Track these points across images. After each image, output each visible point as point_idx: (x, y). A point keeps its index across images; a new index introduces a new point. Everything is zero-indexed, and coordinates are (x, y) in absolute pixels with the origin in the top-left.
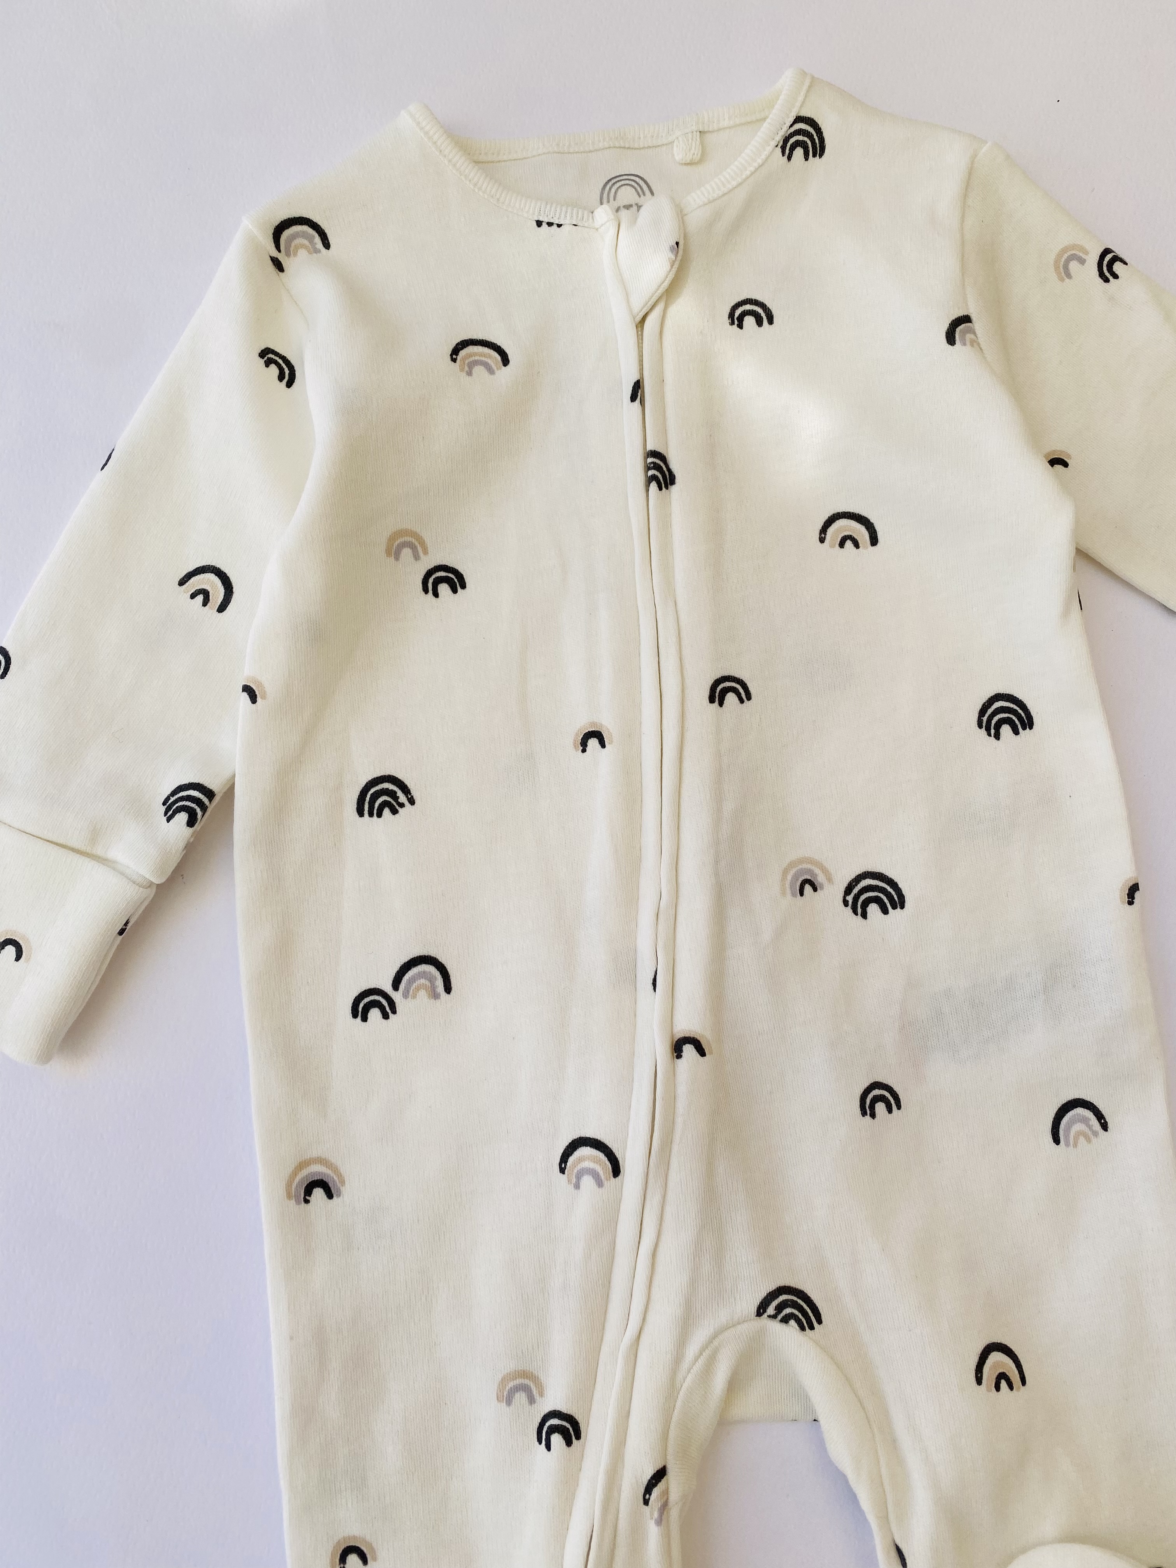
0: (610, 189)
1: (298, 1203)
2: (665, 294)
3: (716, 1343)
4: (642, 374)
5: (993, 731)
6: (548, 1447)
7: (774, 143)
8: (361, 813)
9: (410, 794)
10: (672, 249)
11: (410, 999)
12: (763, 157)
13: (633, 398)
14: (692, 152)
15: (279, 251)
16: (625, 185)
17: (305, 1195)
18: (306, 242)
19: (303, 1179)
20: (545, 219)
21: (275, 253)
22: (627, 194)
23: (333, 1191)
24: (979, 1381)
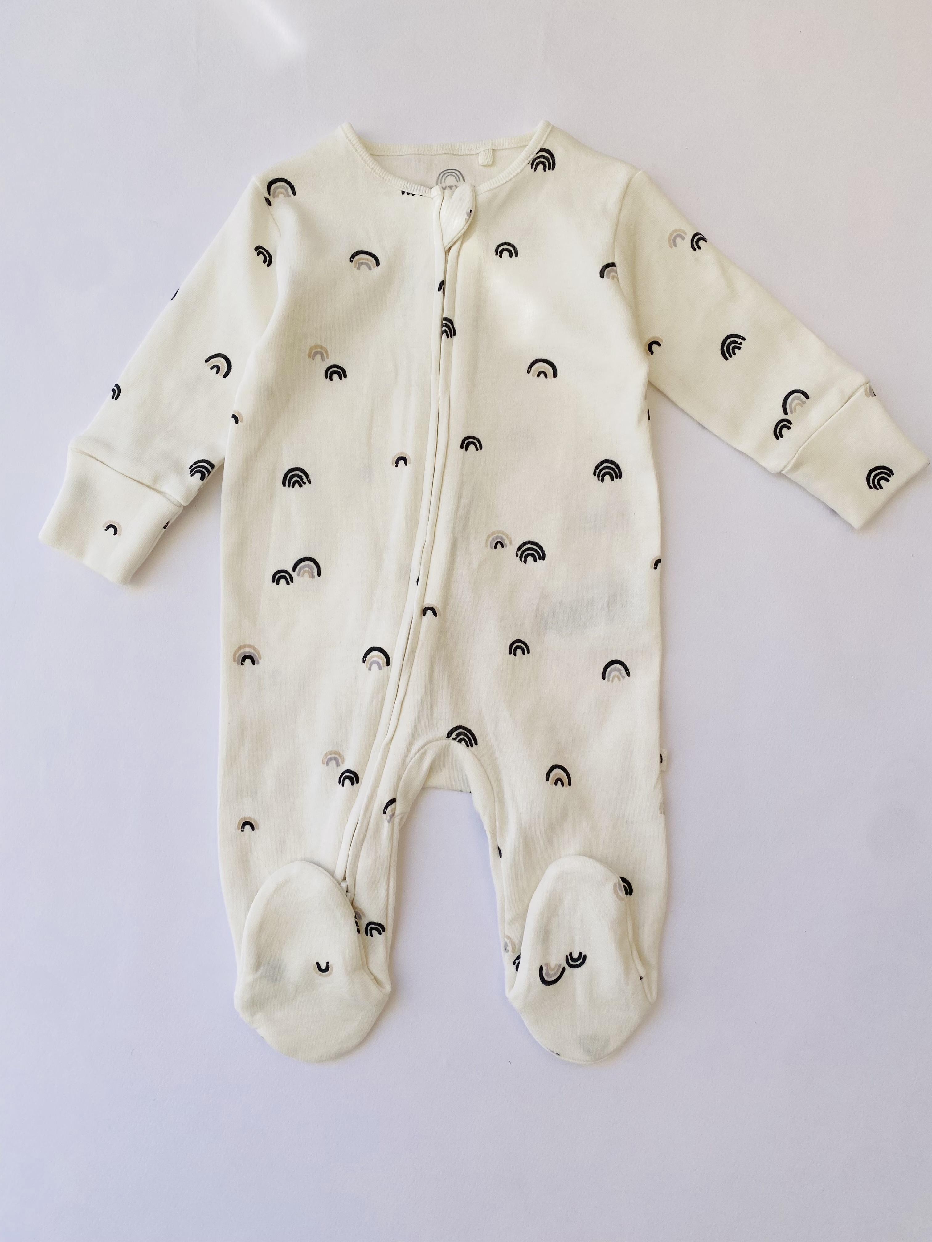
0: (442, 176)
1: (238, 664)
2: (462, 238)
3: (426, 747)
4: (445, 277)
5: (600, 478)
6: (343, 785)
7: (527, 162)
8: (284, 485)
9: (309, 478)
10: (467, 213)
11: (300, 576)
12: (521, 168)
13: (439, 290)
14: (487, 160)
15: (270, 195)
16: (450, 175)
17: (242, 661)
18: (283, 191)
19: (241, 653)
20: (406, 191)
21: (267, 196)
22: (451, 181)
23: (255, 661)
24: (547, 779)
